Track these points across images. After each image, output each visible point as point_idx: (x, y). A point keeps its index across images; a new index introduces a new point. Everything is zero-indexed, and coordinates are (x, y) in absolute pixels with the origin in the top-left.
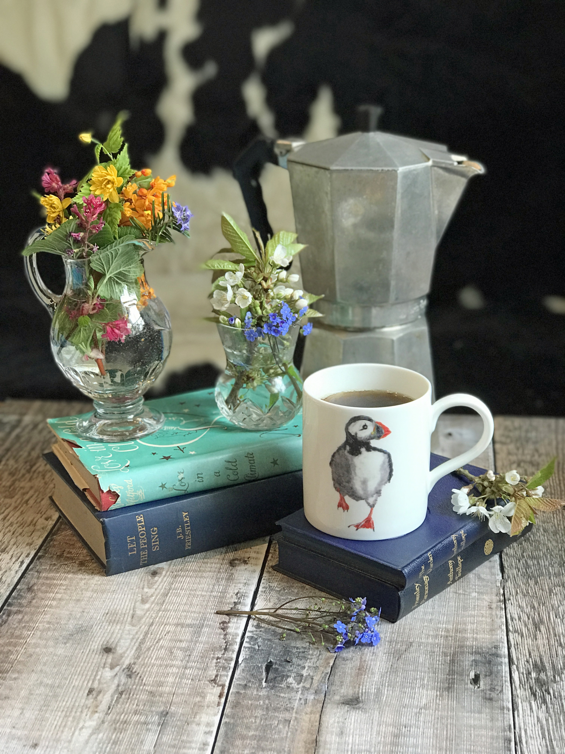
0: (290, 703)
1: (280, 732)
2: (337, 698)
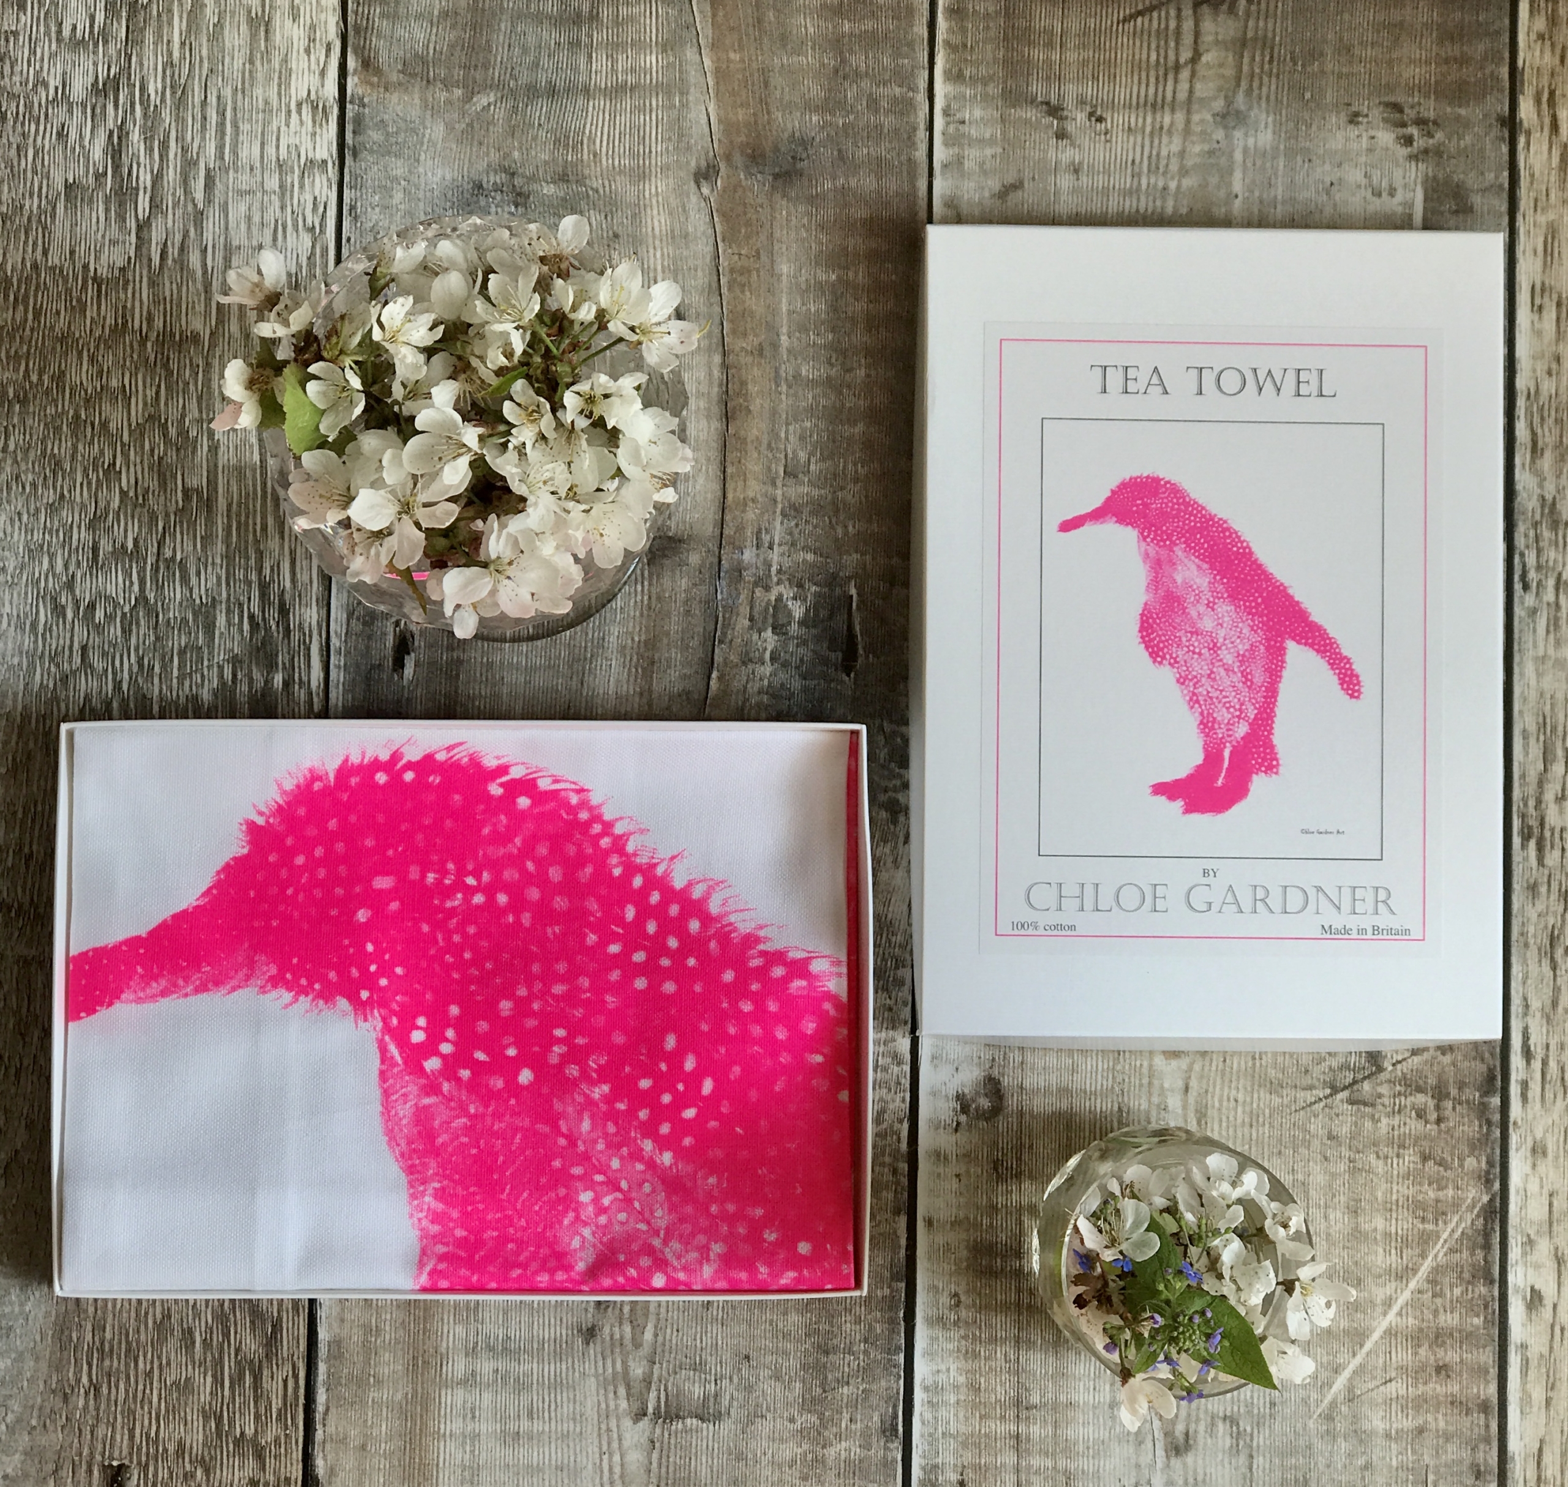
0: (791, 534)
1: (802, 438)
2: (694, 559)
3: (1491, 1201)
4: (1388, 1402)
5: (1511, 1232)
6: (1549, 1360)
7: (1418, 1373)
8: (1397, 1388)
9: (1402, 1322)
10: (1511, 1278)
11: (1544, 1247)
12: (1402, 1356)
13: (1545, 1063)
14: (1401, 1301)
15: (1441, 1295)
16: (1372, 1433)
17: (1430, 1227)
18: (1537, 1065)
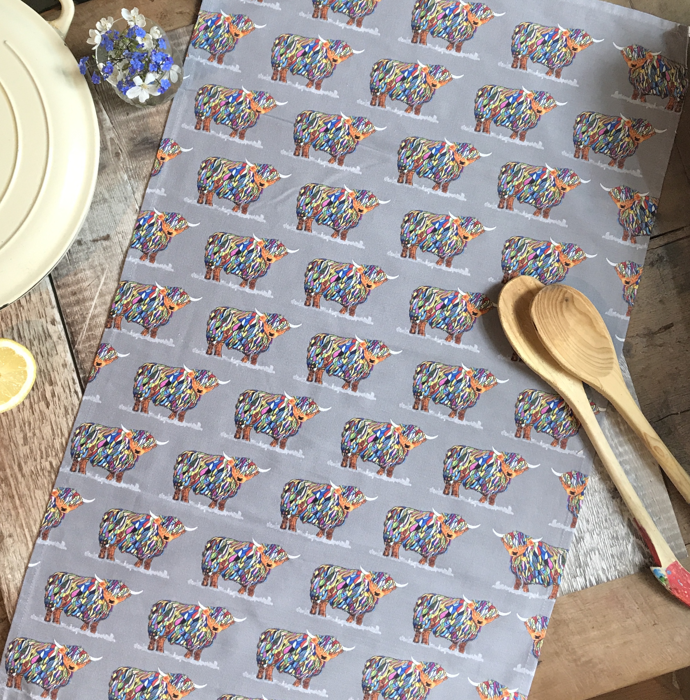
3: (74, 346)
4: (87, 279)
5: (66, 339)
6: (45, 306)
7: (81, 291)
8: (86, 284)
9: (90, 303)
10: (62, 326)
11: (55, 338)
12: (87, 294)
13: (70, 391)
14: (92, 309)
15: (81, 315)
16: (90, 269)
17: (90, 333)
18: (72, 390)
